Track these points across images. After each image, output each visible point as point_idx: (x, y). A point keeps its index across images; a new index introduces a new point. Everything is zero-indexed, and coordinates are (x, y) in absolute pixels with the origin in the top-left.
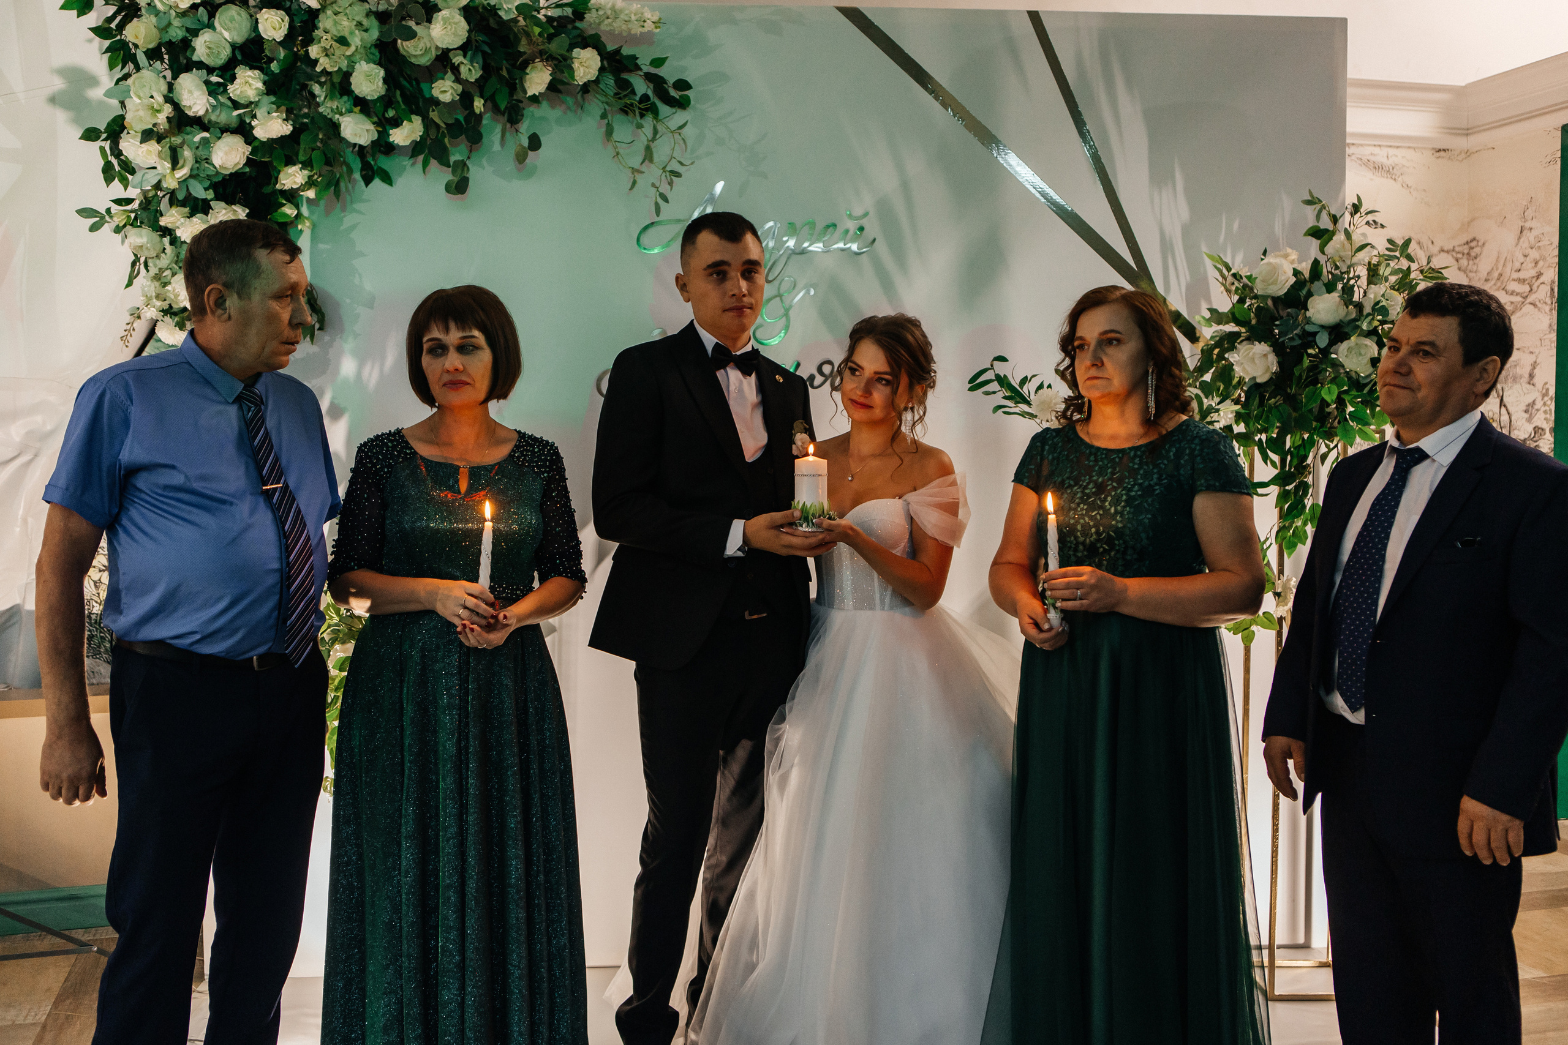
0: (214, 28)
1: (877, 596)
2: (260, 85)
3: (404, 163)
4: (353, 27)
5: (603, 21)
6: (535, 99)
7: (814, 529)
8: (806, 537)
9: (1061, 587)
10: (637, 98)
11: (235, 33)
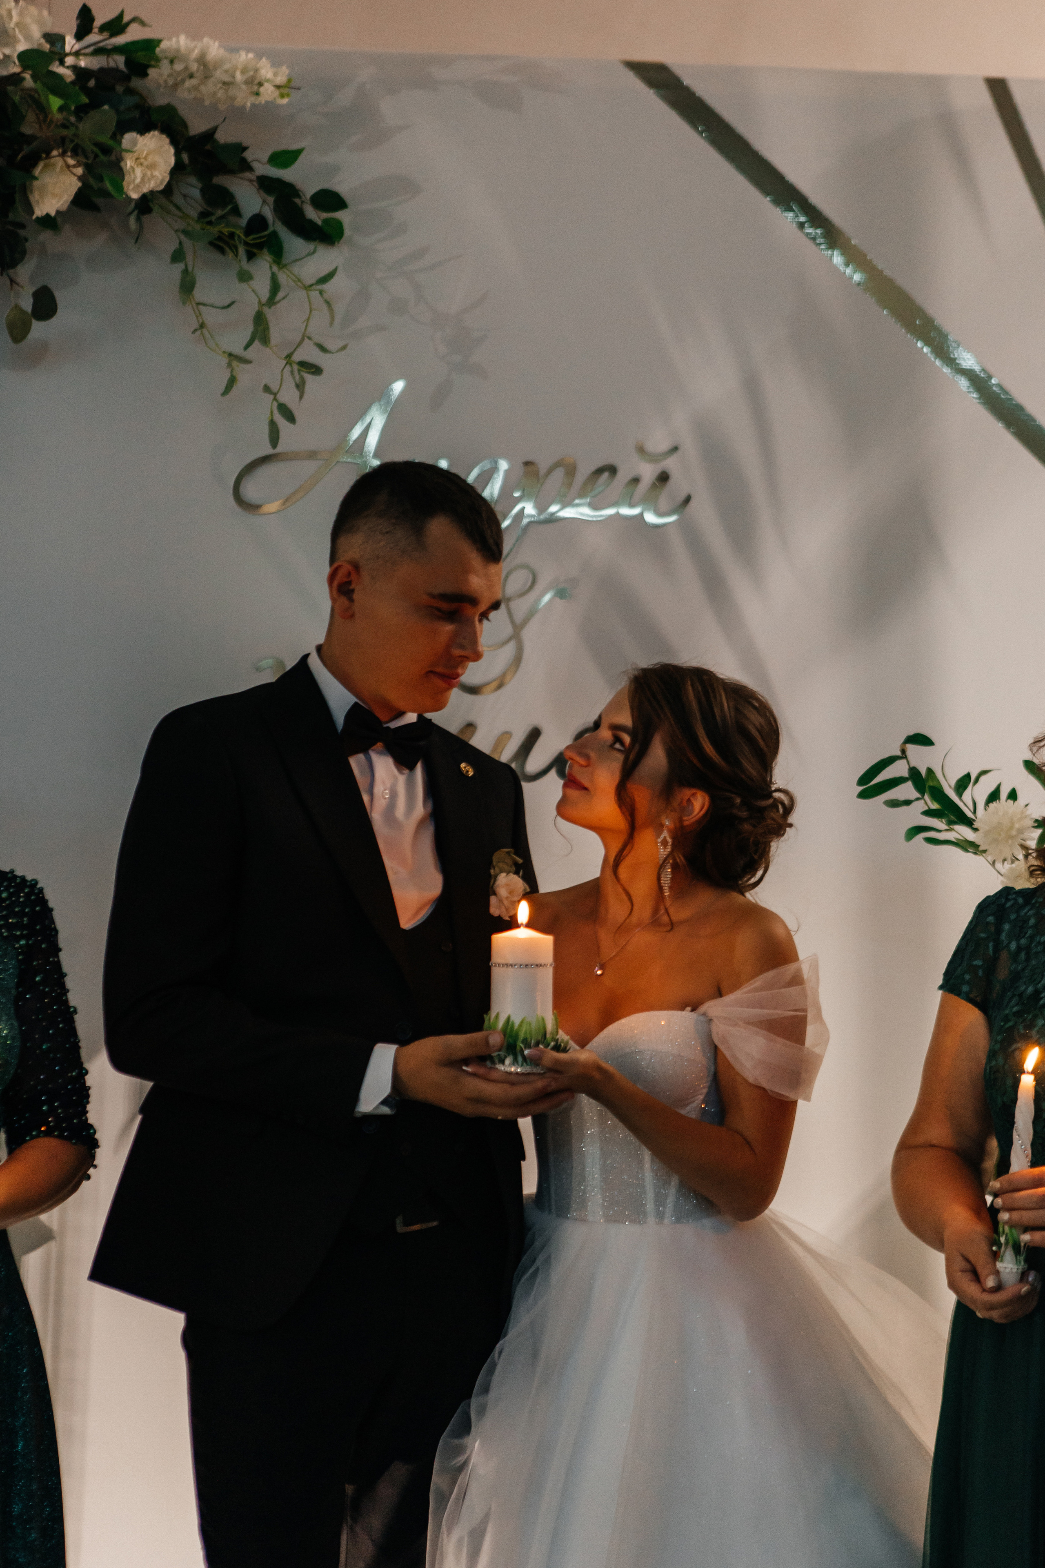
1: (650, 1195)
5: (183, 81)
6: (48, 222)
7: (527, 1069)
8: (513, 1084)
9: (1029, 1205)
10: (244, 222)
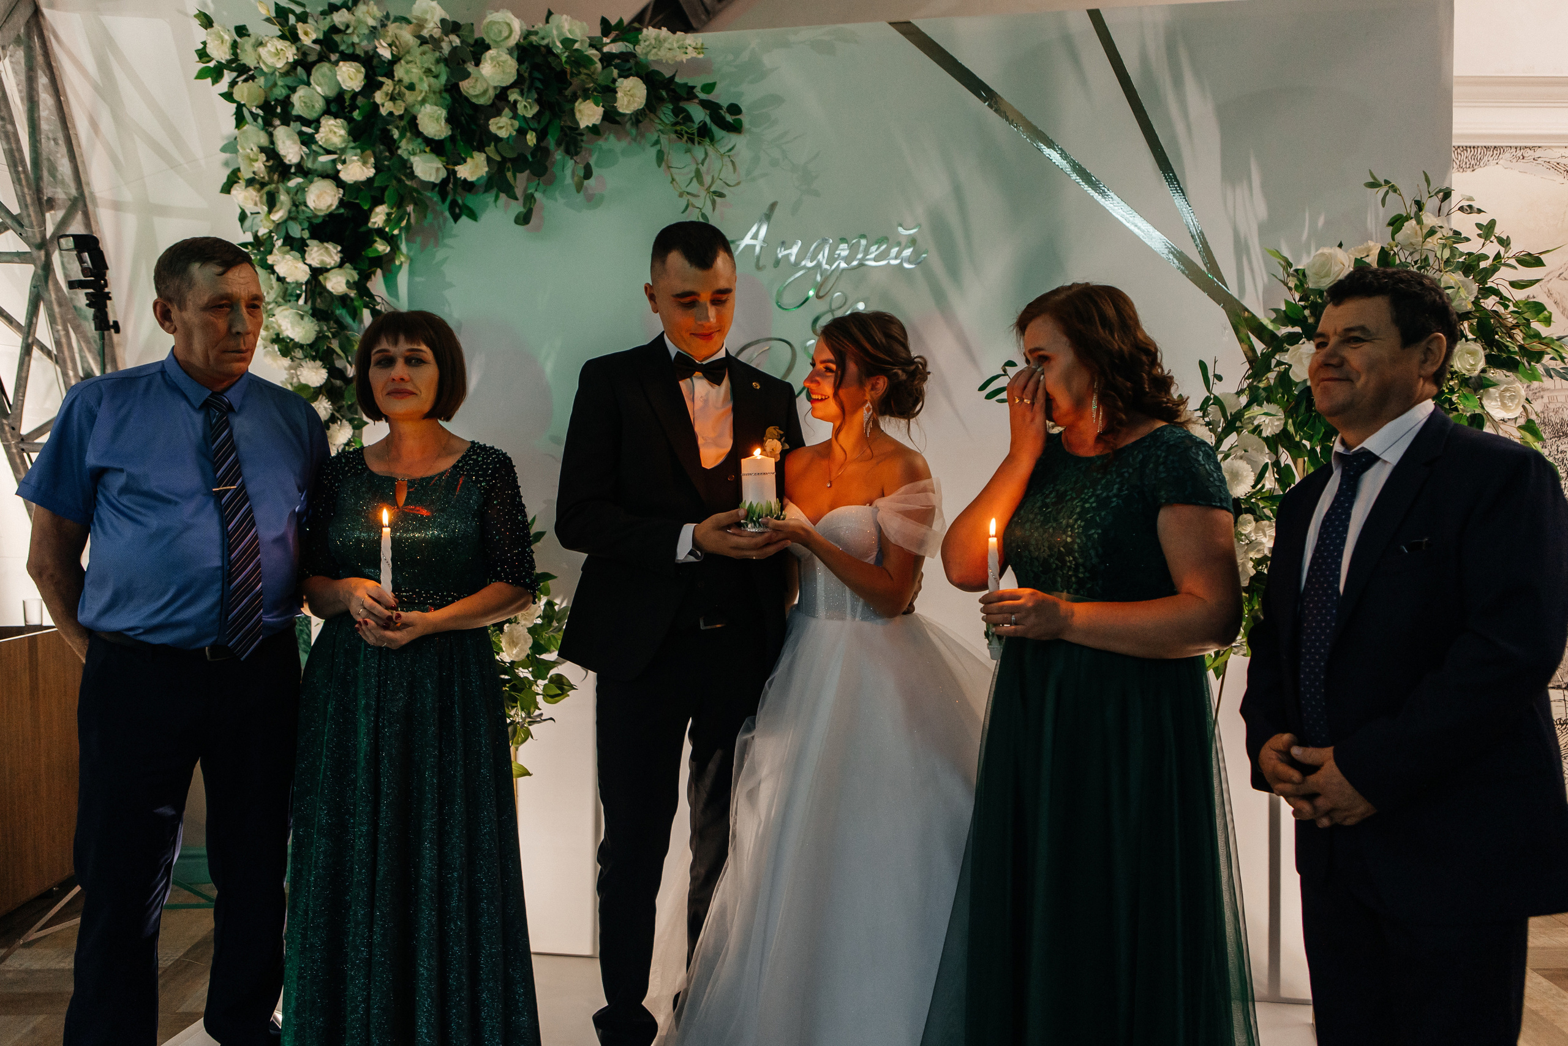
0: (308, 84)
1: (849, 605)
2: (343, 132)
3: (488, 200)
4: (421, 74)
6: (588, 131)
8: (753, 538)
9: (996, 612)
11: (326, 88)
